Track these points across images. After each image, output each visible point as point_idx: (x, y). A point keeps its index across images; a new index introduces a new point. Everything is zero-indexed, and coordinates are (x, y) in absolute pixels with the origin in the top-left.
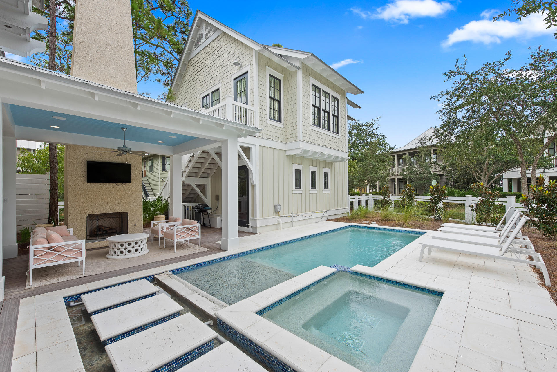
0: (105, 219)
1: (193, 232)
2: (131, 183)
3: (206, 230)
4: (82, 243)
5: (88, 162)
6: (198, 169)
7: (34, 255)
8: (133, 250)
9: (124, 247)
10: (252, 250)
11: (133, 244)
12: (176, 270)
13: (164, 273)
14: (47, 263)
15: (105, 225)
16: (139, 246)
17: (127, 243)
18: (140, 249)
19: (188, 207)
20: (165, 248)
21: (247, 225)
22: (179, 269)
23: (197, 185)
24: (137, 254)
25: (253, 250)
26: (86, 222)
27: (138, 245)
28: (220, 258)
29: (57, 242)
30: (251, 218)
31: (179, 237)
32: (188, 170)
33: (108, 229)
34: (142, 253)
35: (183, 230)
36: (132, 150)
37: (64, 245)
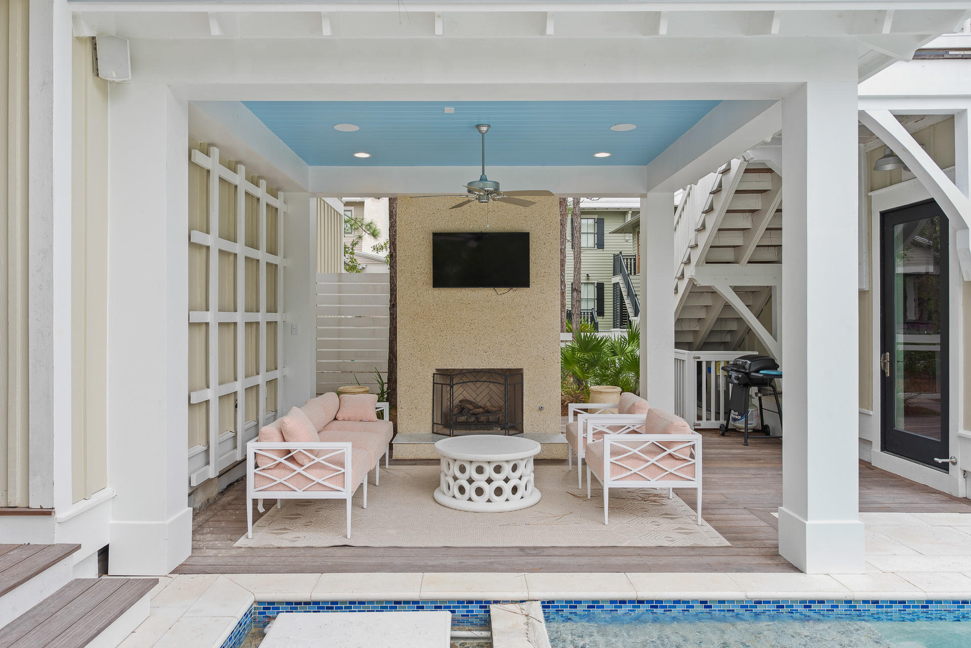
0: (478, 384)
1: (673, 461)
2: (529, 286)
3: (763, 451)
4: (345, 450)
5: (435, 235)
6: (740, 233)
7: (257, 467)
8: (489, 490)
9: (466, 475)
10: (939, 602)
11: (489, 471)
12: (567, 602)
13: (524, 605)
14: (278, 489)
15: (478, 400)
16: (507, 480)
17: (474, 466)
18: (508, 488)
19: (709, 363)
20: (589, 497)
21: (940, 461)
22: (580, 602)
23: (739, 291)
24: (499, 504)
25: (946, 601)
26: (432, 388)
27: (502, 476)
28: (760, 602)
29: (298, 441)
30: (962, 431)
31: (622, 473)
32: (703, 239)
33: (481, 410)
34: (516, 503)
35: (636, 451)
36: (502, 189)
37: (311, 451)
